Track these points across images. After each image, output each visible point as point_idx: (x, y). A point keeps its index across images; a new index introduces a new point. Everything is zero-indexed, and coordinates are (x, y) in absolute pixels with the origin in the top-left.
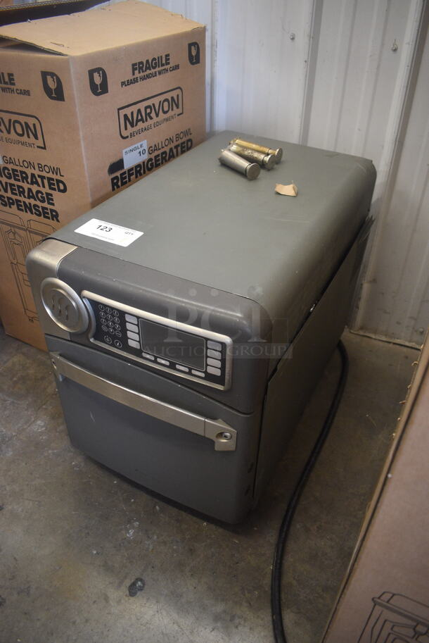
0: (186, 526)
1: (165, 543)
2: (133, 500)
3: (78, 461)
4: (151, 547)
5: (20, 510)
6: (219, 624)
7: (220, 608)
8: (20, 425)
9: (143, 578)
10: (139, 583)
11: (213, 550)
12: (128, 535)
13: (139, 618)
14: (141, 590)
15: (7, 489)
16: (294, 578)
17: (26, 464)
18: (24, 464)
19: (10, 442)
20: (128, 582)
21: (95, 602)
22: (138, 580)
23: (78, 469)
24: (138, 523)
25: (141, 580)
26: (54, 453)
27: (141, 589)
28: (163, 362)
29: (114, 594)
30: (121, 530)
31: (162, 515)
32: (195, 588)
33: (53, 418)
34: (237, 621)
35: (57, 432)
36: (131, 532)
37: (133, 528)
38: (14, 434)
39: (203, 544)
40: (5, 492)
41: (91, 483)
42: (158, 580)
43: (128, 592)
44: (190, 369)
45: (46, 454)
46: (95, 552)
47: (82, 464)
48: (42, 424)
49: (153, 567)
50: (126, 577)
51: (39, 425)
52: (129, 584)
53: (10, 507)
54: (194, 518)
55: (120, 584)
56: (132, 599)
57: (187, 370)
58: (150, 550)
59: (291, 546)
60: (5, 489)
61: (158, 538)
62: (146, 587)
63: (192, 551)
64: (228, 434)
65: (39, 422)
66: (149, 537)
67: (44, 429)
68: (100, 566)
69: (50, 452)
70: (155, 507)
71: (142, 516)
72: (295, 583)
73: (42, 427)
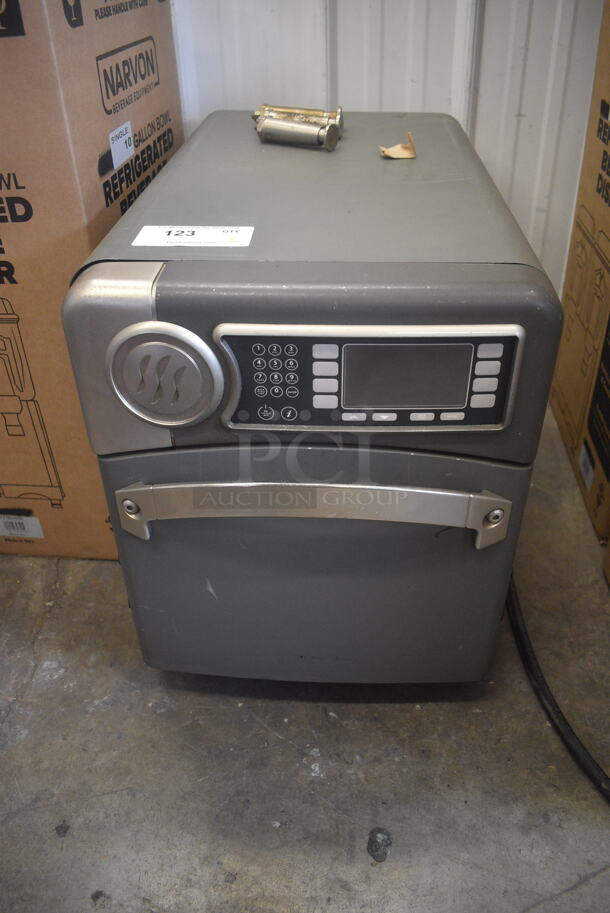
0: (393, 722)
1: (377, 760)
2: (286, 720)
3: (157, 697)
4: (361, 776)
5: (101, 816)
6: (534, 836)
7: (518, 813)
8: (13, 682)
9: (381, 826)
10: (380, 836)
11: (453, 738)
12: (313, 774)
13: (414, 887)
14: (390, 844)
15: (56, 792)
16: (587, 725)
17: (65, 739)
18: (61, 740)
19: (11, 715)
20: (362, 844)
21: (329, 900)
22: (373, 833)
23: (163, 710)
24: (316, 750)
25: (380, 830)
26: (105, 703)
27: (388, 843)
28: (384, 417)
29: (351, 873)
30: (297, 771)
31: (345, 722)
32: (466, 802)
33: (68, 648)
34: (554, 818)
35: (89, 668)
36: (316, 767)
37: (314, 760)
38: (11, 699)
39: (436, 736)
40: (55, 799)
41: (201, 722)
42: (404, 818)
43: (371, 860)
44: (438, 413)
45: (92, 709)
46: (278, 824)
47: (167, 700)
48: (55, 665)
49: (384, 803)
50: (352, 837)
51: (50, 668)
52: (366, 845)
53: (81, 820)
54: (398, 705)
55: (351, 852)
56: (385, 866)
57: (430, 417)
58: (363, 780)
59: (554, 684)
60: (53, 795)
61: (362, 756)
62: (393, 837)
63: (425, 753)
64: (497, 512)
65: (46, 664)
66: (347, 762)
67: (62, 671)
68: (299, 841)
69: (97, 702)
70: (327, 715)
71: (316, 737)
72: (591, 730)
73: (57, 669)
